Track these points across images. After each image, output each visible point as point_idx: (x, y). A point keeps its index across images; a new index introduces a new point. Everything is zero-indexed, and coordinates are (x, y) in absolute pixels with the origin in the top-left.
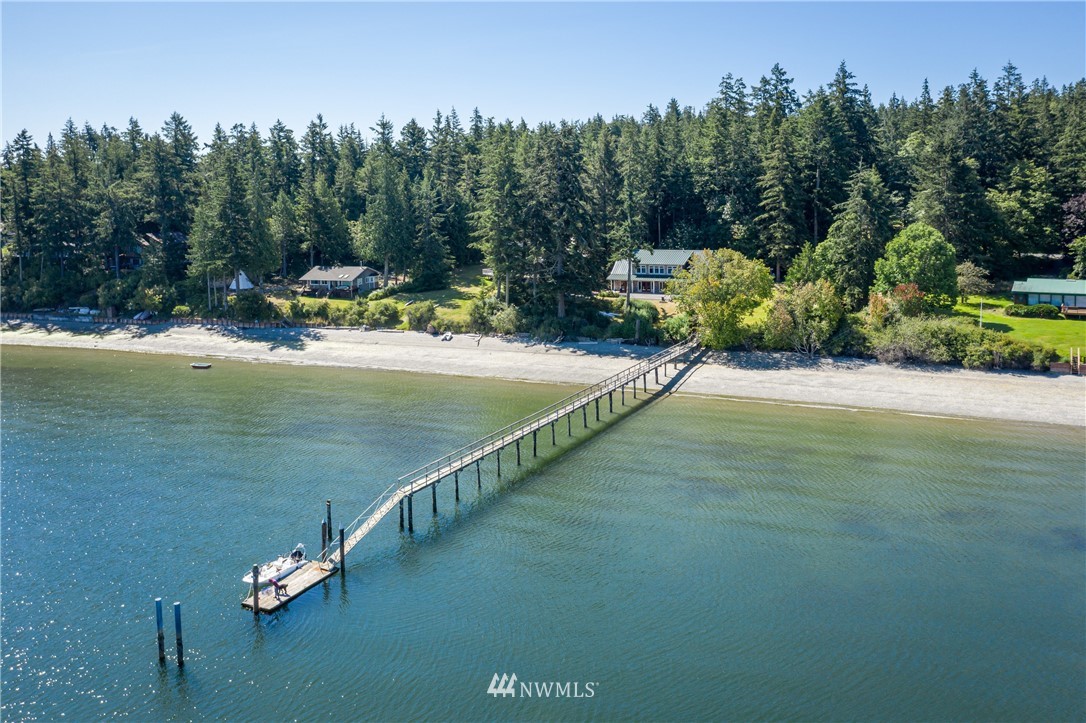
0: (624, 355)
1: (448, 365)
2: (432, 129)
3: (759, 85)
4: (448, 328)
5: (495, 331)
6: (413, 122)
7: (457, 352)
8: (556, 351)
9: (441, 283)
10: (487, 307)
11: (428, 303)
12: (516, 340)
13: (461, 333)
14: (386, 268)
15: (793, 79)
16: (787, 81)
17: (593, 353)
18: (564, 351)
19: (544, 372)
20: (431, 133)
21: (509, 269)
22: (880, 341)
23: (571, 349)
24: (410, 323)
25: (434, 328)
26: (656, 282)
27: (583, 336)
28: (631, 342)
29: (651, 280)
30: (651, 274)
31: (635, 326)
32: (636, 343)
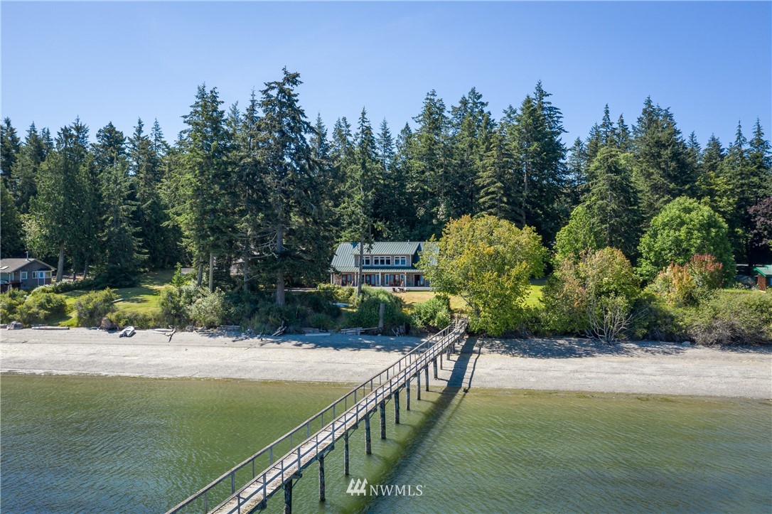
0: (367, 347)
1: (122, 365)
2: (132, 137)
3: (458, 105)
4: (130, 322)
5: (194, 324)
6: (111, 125)
7: (138, 349)
8: (275, 345)
9: (129, 280)
10: (184, 294)
11: (105, 292)
12: (221, 335)
13: (148, 328)
14: (61, 261)
15: (487, 103)
16: (483, 104)
17: (326, 346)
18: (285, 344)
19: (266, 369)
20: (131, 141)
21: (215, 246)
22: (691, 318)
23: (294, 342)
24: (79, 318)
25: (111, 322)
26: (382, 274)
27: (310, 327)
28: (374, 332)
29: (376, 271)
30: (376, 265)
31: (378, 311)
32: (380, 333)
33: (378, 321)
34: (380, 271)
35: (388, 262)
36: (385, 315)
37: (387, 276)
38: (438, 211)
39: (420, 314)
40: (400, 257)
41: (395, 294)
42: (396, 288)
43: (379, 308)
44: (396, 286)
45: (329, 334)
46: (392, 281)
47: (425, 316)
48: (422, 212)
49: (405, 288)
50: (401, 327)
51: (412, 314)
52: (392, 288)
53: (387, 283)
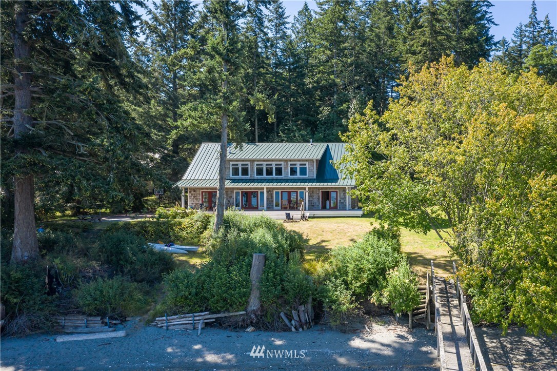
26: (269, 190)
27: (79, 313)
28: (237, 322)
29: (259, 185)
30: (259, 177)
31: (248, 273)
32: (252, 324)
33: (246, 295)
34: (265, 186)
35: (279, 171)
36: (264, 280)
37: (277, 193)
38: (349, 107)
39: (346, 273)
40: (298, 163)
41: (289, 226)
42: (292, 213)
43: (250, 265)
44: (292, 209)
45: (121, 334)
46: (285, 202)
47: (356, 278)
48: (326, 111)
49: (307, 214)
50: (302, 308)
51: (327, 276)
52: (284, 213)
53: (277, 205)
